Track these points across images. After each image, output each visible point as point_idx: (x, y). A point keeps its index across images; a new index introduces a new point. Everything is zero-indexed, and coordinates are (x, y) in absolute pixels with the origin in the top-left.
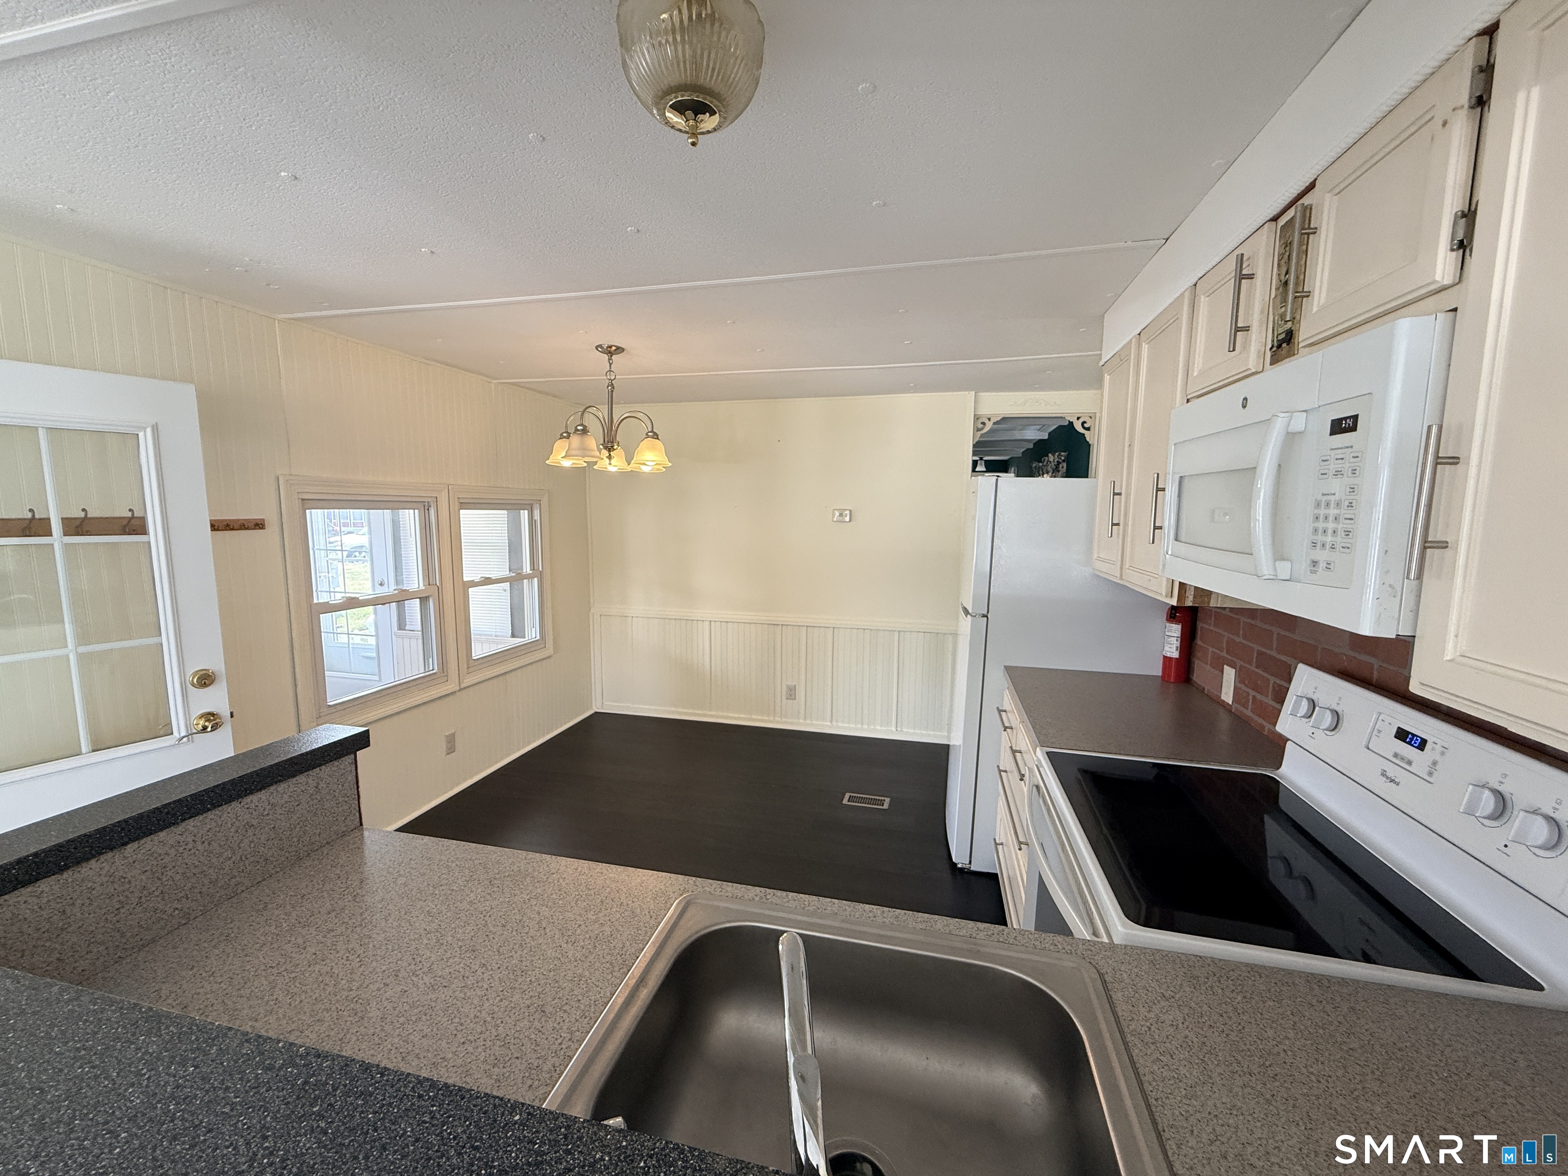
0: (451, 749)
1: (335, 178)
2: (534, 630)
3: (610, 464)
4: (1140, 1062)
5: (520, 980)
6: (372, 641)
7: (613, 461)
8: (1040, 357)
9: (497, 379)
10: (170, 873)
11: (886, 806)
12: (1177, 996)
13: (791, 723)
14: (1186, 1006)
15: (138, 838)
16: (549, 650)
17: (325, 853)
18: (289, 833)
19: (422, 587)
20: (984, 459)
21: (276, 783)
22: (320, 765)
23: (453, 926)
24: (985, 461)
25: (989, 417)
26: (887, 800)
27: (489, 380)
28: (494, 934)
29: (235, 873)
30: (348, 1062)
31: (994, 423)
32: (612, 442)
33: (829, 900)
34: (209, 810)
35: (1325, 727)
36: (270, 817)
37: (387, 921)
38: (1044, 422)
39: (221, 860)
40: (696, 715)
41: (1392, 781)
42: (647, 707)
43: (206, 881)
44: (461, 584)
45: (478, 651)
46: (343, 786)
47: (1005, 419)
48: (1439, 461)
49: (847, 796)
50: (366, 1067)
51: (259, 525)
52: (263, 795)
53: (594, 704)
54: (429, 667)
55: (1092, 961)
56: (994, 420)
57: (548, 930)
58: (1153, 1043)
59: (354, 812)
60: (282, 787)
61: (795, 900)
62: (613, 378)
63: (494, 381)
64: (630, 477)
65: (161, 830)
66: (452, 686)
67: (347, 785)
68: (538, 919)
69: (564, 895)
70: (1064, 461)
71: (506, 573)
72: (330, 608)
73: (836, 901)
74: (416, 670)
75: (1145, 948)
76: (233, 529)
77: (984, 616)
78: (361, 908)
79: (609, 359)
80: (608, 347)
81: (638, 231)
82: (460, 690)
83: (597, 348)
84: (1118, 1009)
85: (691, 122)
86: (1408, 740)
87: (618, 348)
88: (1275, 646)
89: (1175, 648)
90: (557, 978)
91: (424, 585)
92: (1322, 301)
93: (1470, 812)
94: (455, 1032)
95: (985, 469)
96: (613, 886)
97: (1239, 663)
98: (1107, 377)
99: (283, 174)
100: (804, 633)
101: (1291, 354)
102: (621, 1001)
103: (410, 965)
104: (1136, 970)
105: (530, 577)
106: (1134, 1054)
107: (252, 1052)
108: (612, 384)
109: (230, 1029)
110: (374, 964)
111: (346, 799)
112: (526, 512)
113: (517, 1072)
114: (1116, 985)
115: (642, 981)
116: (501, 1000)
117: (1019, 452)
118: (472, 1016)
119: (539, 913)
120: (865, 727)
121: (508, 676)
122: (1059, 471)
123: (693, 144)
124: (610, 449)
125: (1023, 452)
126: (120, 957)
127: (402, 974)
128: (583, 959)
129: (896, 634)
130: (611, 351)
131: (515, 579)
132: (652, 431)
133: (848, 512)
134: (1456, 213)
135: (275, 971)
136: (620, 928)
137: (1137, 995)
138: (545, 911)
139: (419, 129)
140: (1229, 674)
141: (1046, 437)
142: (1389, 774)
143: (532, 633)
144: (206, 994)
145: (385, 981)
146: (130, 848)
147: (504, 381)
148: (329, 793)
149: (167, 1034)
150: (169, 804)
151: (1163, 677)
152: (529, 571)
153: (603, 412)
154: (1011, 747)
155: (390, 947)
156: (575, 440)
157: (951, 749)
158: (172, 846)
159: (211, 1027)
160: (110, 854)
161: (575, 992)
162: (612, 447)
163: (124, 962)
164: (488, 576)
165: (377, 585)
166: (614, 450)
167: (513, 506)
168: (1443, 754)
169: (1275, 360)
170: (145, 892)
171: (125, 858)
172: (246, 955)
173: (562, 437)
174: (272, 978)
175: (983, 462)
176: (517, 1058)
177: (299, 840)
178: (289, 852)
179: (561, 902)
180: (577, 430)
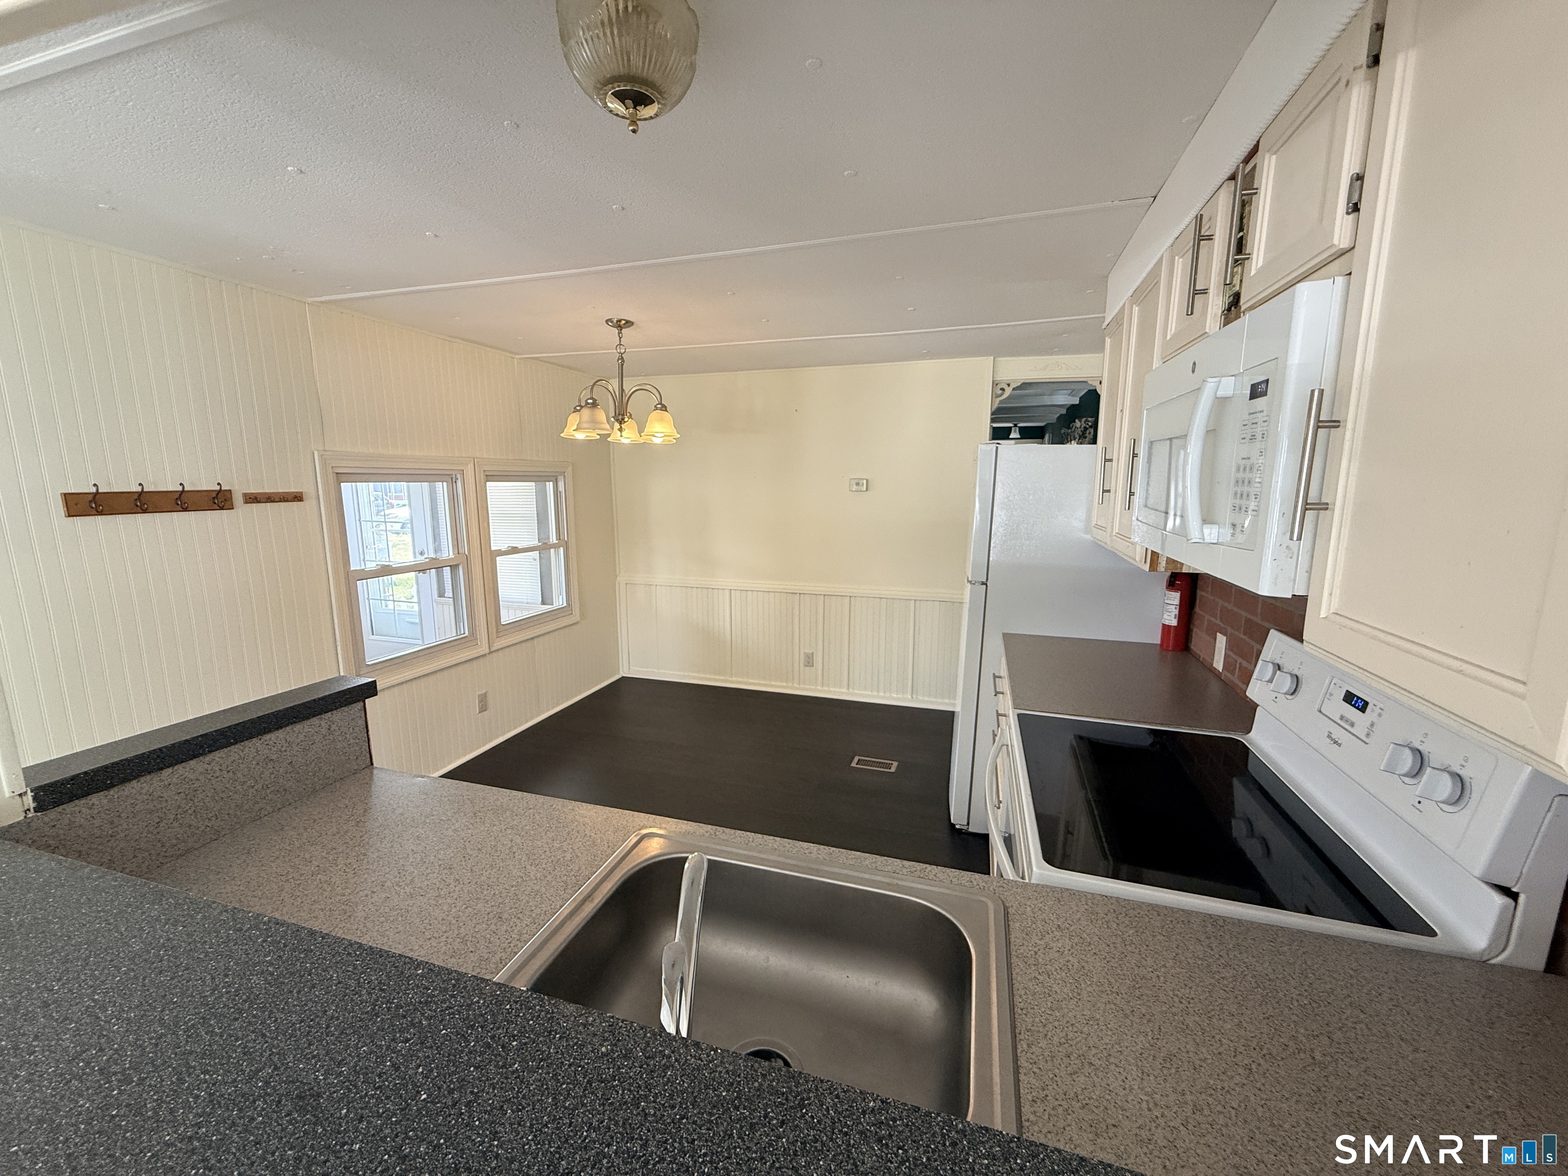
0: (483, 708)
1: (336, 170)
2: (561, 597)
3: (621, 436)
4: (1017, 978)
5: (485, 893)
6: (416, 607)
7: (624, 433)
8: (1057, 319)
9: (519, 354)
10: (201, 796)
11: (893, 770)
12: (1072, 929)
13: (806, 690)
14: (1078, 936)
15: (171, 765)
16: (576, 617)
17: (338, 787)
18: (305, 768)
19: (452, 556)
20: (1019, 425)
21: (292, 724)
22: (332, 710)
23: (437, 848)
24: (1020, 428)
25: (1008, 382)
26: (895, 764)
27: (512, 355)
28: (471, 856)
29: (258, 799)
30: (299, 929)
31: (1014, 389)
32: (623, 415)
33: (772, 837)
34: (232, 744)
35: (1284, 691)
36: (288, 753)
37: (381, 842)
38: (1073, 386)
39: (245, 787)
40: (718, 680)
41: (1336, 742)
42: (671, 672)
43: (233, 806)
44: (489, 552)
45: (507, 617)
46: (353, 729)
47: (1025, 385)
48: (1320, 424)
49: (856, 759)
50: (312, 933)
51: (298, 497)
52: (280, 734)
53: (621, 670)
54: (460, 631)
55: (1001, 896)
56: (1013, 385)
57: (516, 854)
58: (1035, 965)
59: (364, 753)
60: (297, 727)
61: (741, 837)
62: (623, 351)
63: (517, 356)
64: (642, 449)
65: (191, 759)
66: (484, 649)
67: (357, 729)
68: (510, 845)
69: (537, 827)
70: (1091, 427)
71: (535, 542)
72: (366, 575)
73: (778, 839)
74: (450, 634)
75: (1055, 887)
76: (274, 501)
77: (983, 583)
78: (362, 832)
79: (619, 333)
80: (617, 321)
81: (623, 209)
82: (491, 653)
83: (607, 321)
84: (1012, 936)
85: (631, 110)
86: (1353, 703)
87: (627, 322)
88: (1259, 611)
89: (1174, 616)
90: (517, 892)
91: (454, 554)
92: (1260, 264)
93: (1390, 770)
94: (424, 930)
95: (1019, 436)
96: (581, 821)
97: (1230, 630)
98: (1108, 341)
99: (289, 168)
100: (821, 602)
101: (1238, 317)
102: (567, 912)
103: (395, 877)
104: (1040, 905)
105: (555, 546)
106: (1014, 973)
107: (228, 919)
108: (622, 358)
109: (214, 902)
110: (366, 876)
111: (357, 741)
112: (551, 483)
113: (470, 962)
114: (1018, 917)
115: (589, 897)
116: (466, 908)
117: (1053, 418)
118: (441, 918)
119: (512, 841)
120: (881, 694)
121: (536, 641)
122: (1085, 438)
123: (634, 131)
124: (621, 422)
125: (1058, 418)
126: (161, 863)
127: (389, 884)
128: (542, 878)
129: (913, 602)
130: (621, 325)
131: (543, 548)
132: (661, 404)
133: (865, 482)
134: (1353, 175)
135: (283, 878)
136: (579, 854)
137: (1034, 926)
138: (518, 840)
139: (403, 123)
140: (1221, 641)
141: (1077, 402)
142: (1334, 736)
143: (559, 601)
144: (227, 893)
145: (372, 889)
146: (167, 772)
147: (527, 356)
148: (341, 735)
149: (167, 904)
150: (197, 737)
151: (1162, 645)
152: (555, 541)
153: (614, 384)
154: (997, 711)
155: (381, 863)
156: (586, 412)
157: (956, 715)
158: (202, 773)
159: (200, 900)
160: (148, 777)
161: (531, 904)
162: (623, 419)
163: (165, 867)
164: (514, 545)
165: (417, 554)
166: (625, 422)
167: (539, 478)
168: (1380, 715)
169: (1227, 322)
170: (180, 810)
171: (162, 781)
172: (262, 865)
173: (576, 411)
174: (281, 883)
175: (1017, 429)
176: (472, 952)
177: (314, 775)
178: (306, 785)
179: (532, 832)
180: (588, 404)
